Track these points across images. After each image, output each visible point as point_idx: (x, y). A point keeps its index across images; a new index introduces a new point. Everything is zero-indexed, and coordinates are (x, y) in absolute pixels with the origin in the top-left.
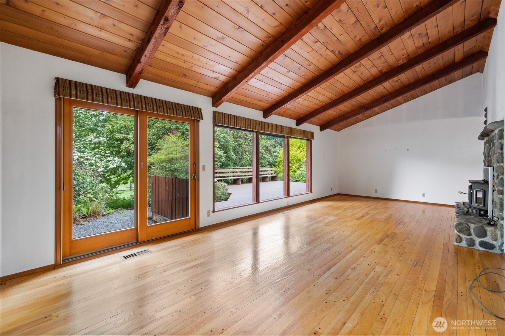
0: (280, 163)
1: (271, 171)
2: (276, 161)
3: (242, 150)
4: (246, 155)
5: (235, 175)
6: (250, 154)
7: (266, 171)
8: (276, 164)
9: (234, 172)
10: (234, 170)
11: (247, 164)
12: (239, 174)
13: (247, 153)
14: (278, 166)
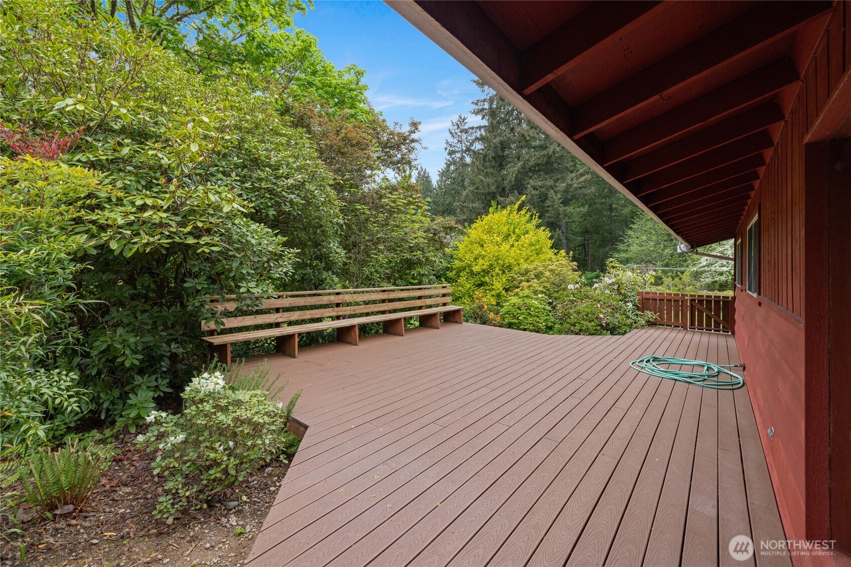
0: (461, 274)
1: (444, 295)
2: (449, 268)
3: (367, 238)
4: (379, 252)
5: (340, 313)
6: (389, 250)
7: (430, 297)
8: (450, 274)
9: (338, 305)
10: (340, 297)
11: (380, 278)
12: (354, 310)
13: (381, 247)
14: (456, 281)
